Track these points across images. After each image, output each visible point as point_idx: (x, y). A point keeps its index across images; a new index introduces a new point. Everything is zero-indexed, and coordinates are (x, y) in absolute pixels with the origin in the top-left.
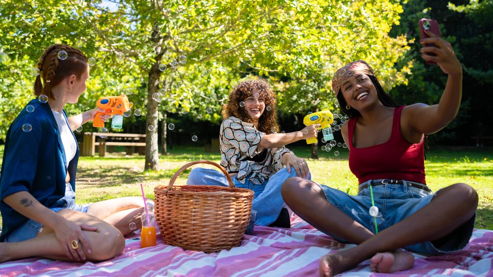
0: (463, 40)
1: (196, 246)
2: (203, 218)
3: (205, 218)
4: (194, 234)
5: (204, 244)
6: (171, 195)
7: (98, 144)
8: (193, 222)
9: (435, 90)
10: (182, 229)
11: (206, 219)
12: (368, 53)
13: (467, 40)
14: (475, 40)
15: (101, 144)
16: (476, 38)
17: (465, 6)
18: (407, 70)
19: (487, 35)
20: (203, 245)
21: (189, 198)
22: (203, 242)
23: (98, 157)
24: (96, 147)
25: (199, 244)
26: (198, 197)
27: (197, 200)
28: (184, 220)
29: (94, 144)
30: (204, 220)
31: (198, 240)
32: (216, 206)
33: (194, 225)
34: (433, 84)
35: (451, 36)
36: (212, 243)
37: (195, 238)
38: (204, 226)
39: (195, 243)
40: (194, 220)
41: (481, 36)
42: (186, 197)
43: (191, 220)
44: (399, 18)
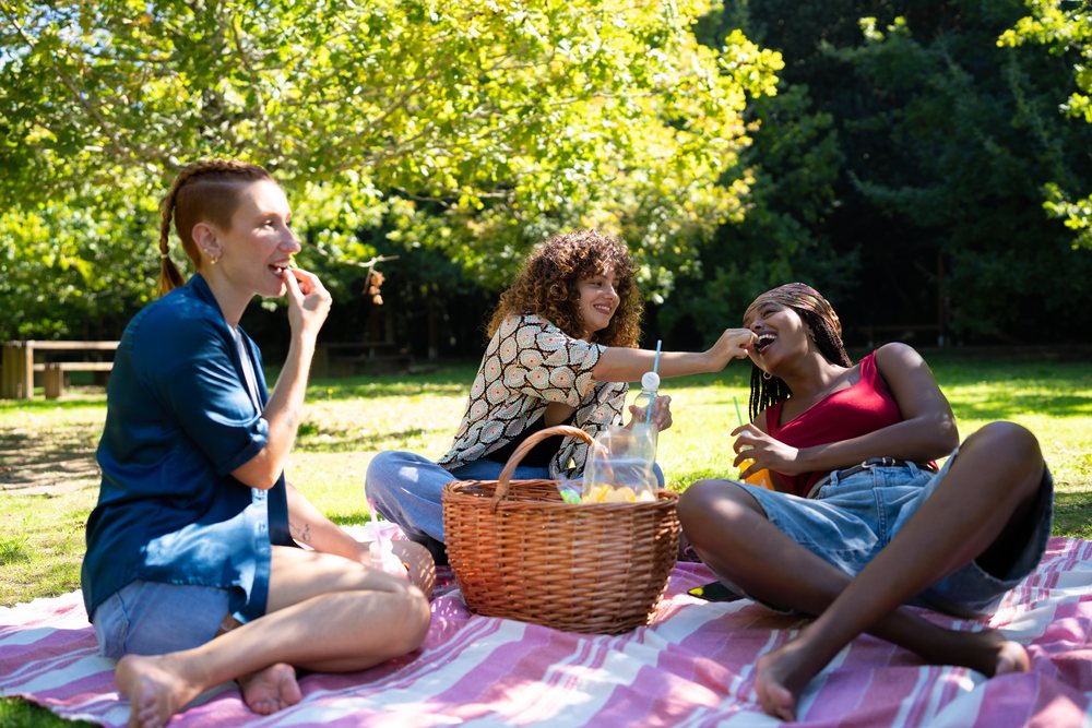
0: (847, 123)
1: (577, 622)
2: (597, 560)
3: (602, 559)
4: (574, 596)
5: (596, 616)
6: (508, 510)
7: (41, 367)
8: (574, 570)
9: (790, 229)
10: (539, 587)
11: (605, 563)
12: (703, 157)
13: (855, 123)
14: (871, 123)
15: (47, 368)
16: (874, 119)
17: (855, 48)
18: (740, 187)
19: (896, 113)
20: (594, 620)
21: (561, 517)
22: (594, 612)
23: (42, 398)
24: (36, 374)
25: (583, 616)
26: (584, 514)
27: (581, 520)
28: (551, 567)
29: (31, 367)
30: (599, 564)
31: (582, 608)
32: (625, 532)
33: (575, 576)
34: (787, 217)
35: (824, 112)
36: (615, 612)
37: (575, 605)
38: (601, 577)
39: (576, 615)
40: (576, 566)
41: (883, 115)
42: (553, 515)
43: (570, 566)
44: (775, 79)
